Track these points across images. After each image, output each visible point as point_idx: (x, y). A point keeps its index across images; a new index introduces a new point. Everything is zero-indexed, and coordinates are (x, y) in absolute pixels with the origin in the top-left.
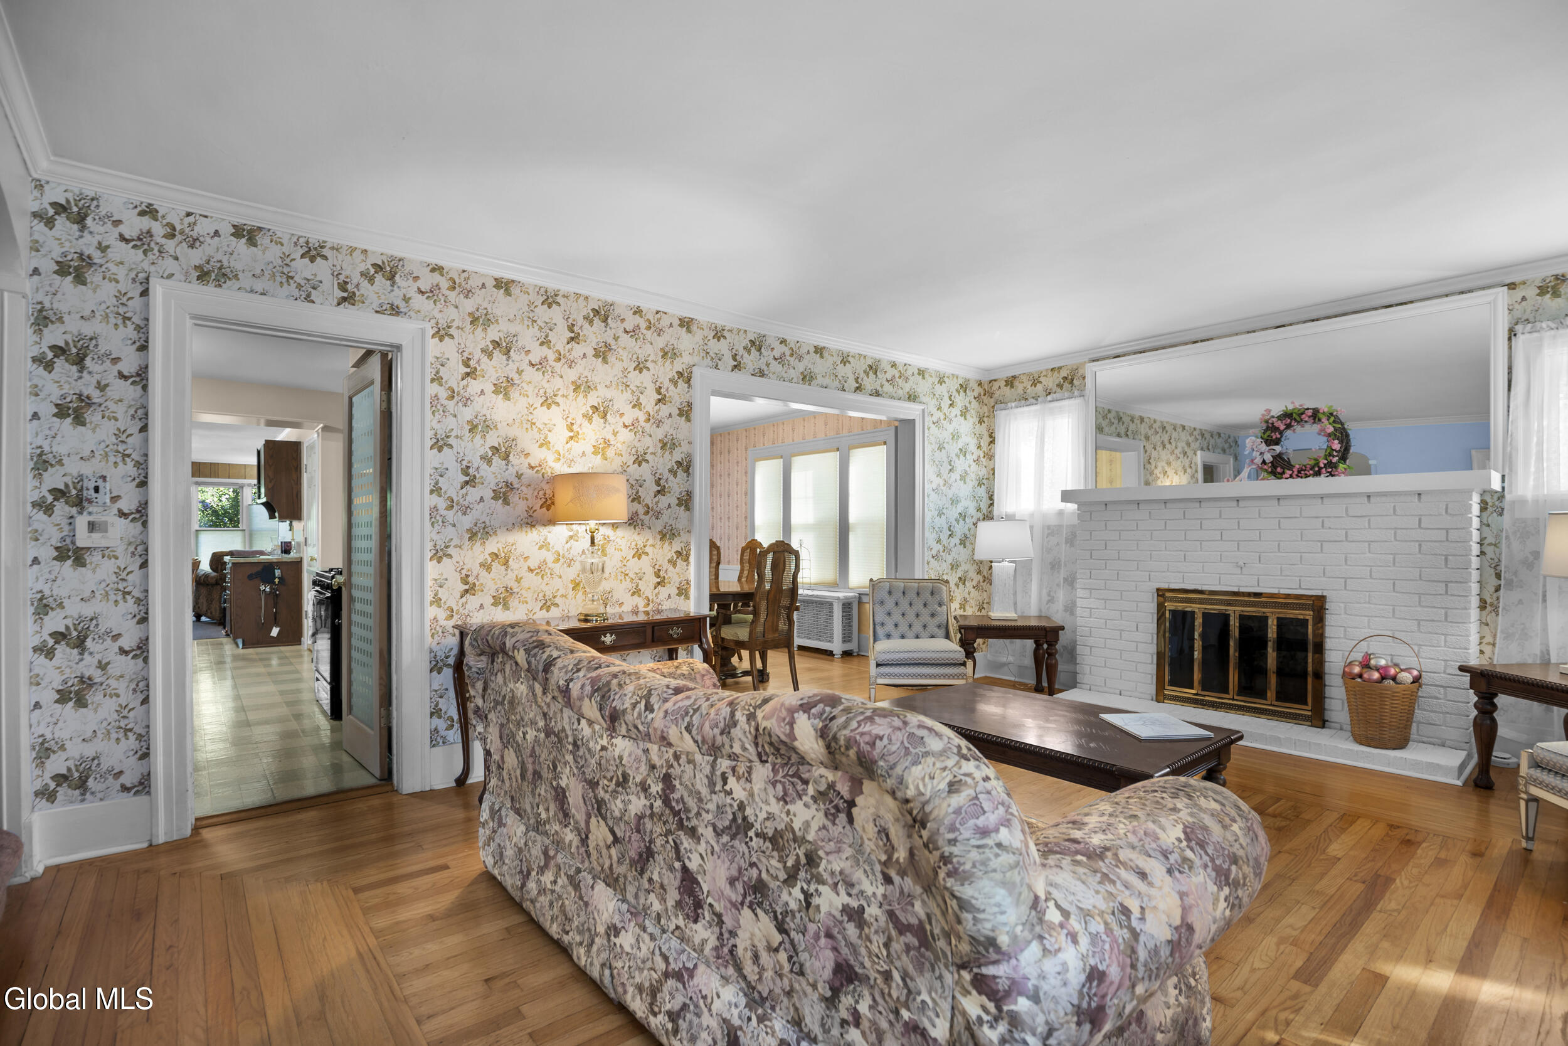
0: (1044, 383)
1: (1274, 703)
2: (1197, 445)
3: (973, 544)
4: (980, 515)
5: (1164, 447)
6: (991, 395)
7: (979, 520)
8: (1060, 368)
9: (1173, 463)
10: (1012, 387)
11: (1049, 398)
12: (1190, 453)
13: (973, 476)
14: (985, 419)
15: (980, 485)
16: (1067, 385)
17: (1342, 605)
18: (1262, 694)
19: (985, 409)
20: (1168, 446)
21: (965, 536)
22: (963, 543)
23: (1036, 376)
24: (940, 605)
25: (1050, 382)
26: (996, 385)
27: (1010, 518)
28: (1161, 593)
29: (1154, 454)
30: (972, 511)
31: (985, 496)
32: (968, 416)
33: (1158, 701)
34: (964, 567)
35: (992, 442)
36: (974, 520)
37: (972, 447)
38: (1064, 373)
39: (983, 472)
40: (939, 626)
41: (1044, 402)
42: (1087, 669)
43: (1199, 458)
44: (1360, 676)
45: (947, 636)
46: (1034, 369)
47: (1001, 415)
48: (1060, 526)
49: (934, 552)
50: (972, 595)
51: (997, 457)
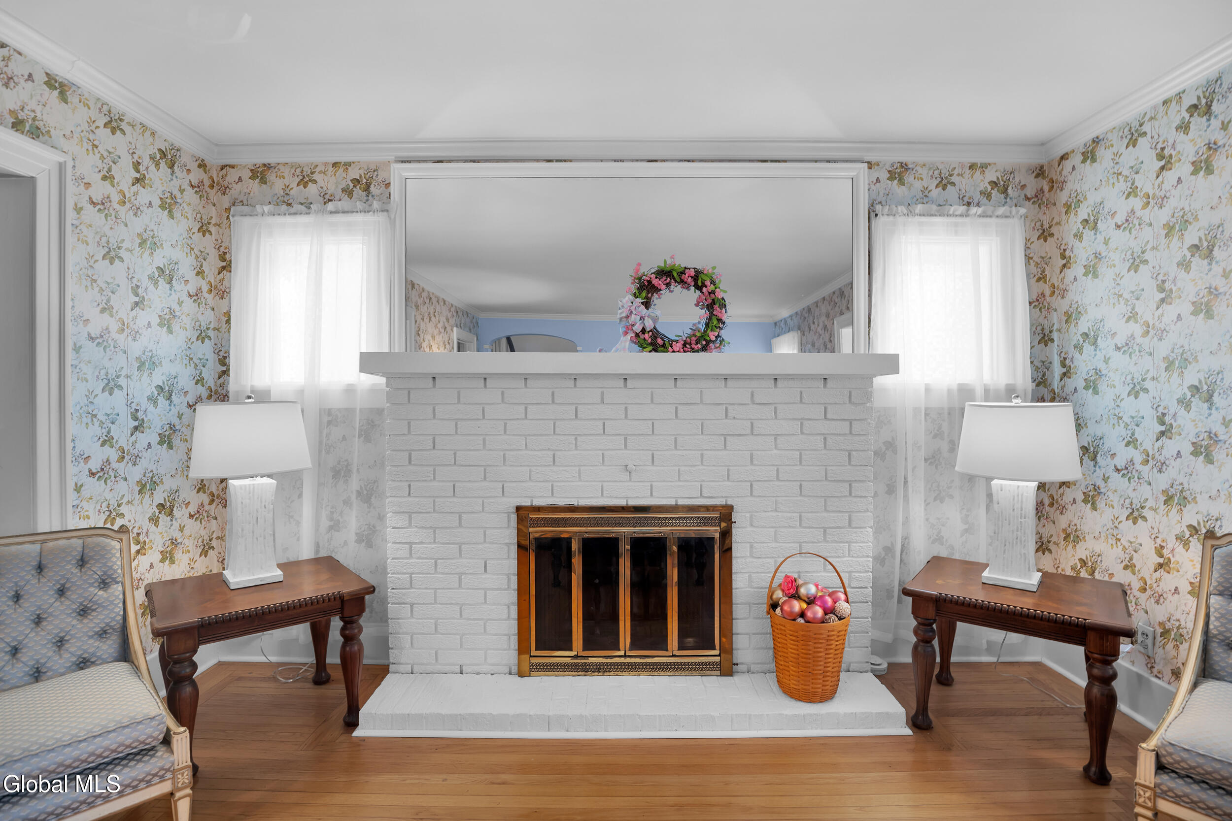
0: (321, 182)
1: (677, 653)
2: (452, 321)
3: (187, 441)
4: (203, 391)
5: (430, 320)
6: (224, 190)
7: (199, 400)
8: (348, 165)
9: (437, 337)
10: (263, 181)
11: (330, 206)
12: (448, 329)
13: (187, 321)
14: (213, 229)
15: (202, 337)
16: (358, 192)
17: (748, 515)
18: (660, 643)
19: (213, 212)
20: (433, 318)
21: (172, 427)
22: (166, 440)
23: (307, 170)
24: (104, 584)
25: (331, 182)
26: (232, 176)
27: (261, 397)
28: (523, 514)
29: (423, 326)
30: (185, 381)
31: (212, 358)
32: (177, 214)
33: (521, 675)
34: (169, 484)
35: (226, 266)
36: (191, 399)
37: (186, 267)
38: (354, 173)
39: (208, 317)
40: (102, 634)
41: (322, 212)
42: (406, 640)
43: (455, 334)
44: (802, 614)
45: (125, 654)
46: (305, 158)
47: (242, 225)
48: (350, 411)
49: (94, 465)
50: (187, 532)
51: (234, 294)
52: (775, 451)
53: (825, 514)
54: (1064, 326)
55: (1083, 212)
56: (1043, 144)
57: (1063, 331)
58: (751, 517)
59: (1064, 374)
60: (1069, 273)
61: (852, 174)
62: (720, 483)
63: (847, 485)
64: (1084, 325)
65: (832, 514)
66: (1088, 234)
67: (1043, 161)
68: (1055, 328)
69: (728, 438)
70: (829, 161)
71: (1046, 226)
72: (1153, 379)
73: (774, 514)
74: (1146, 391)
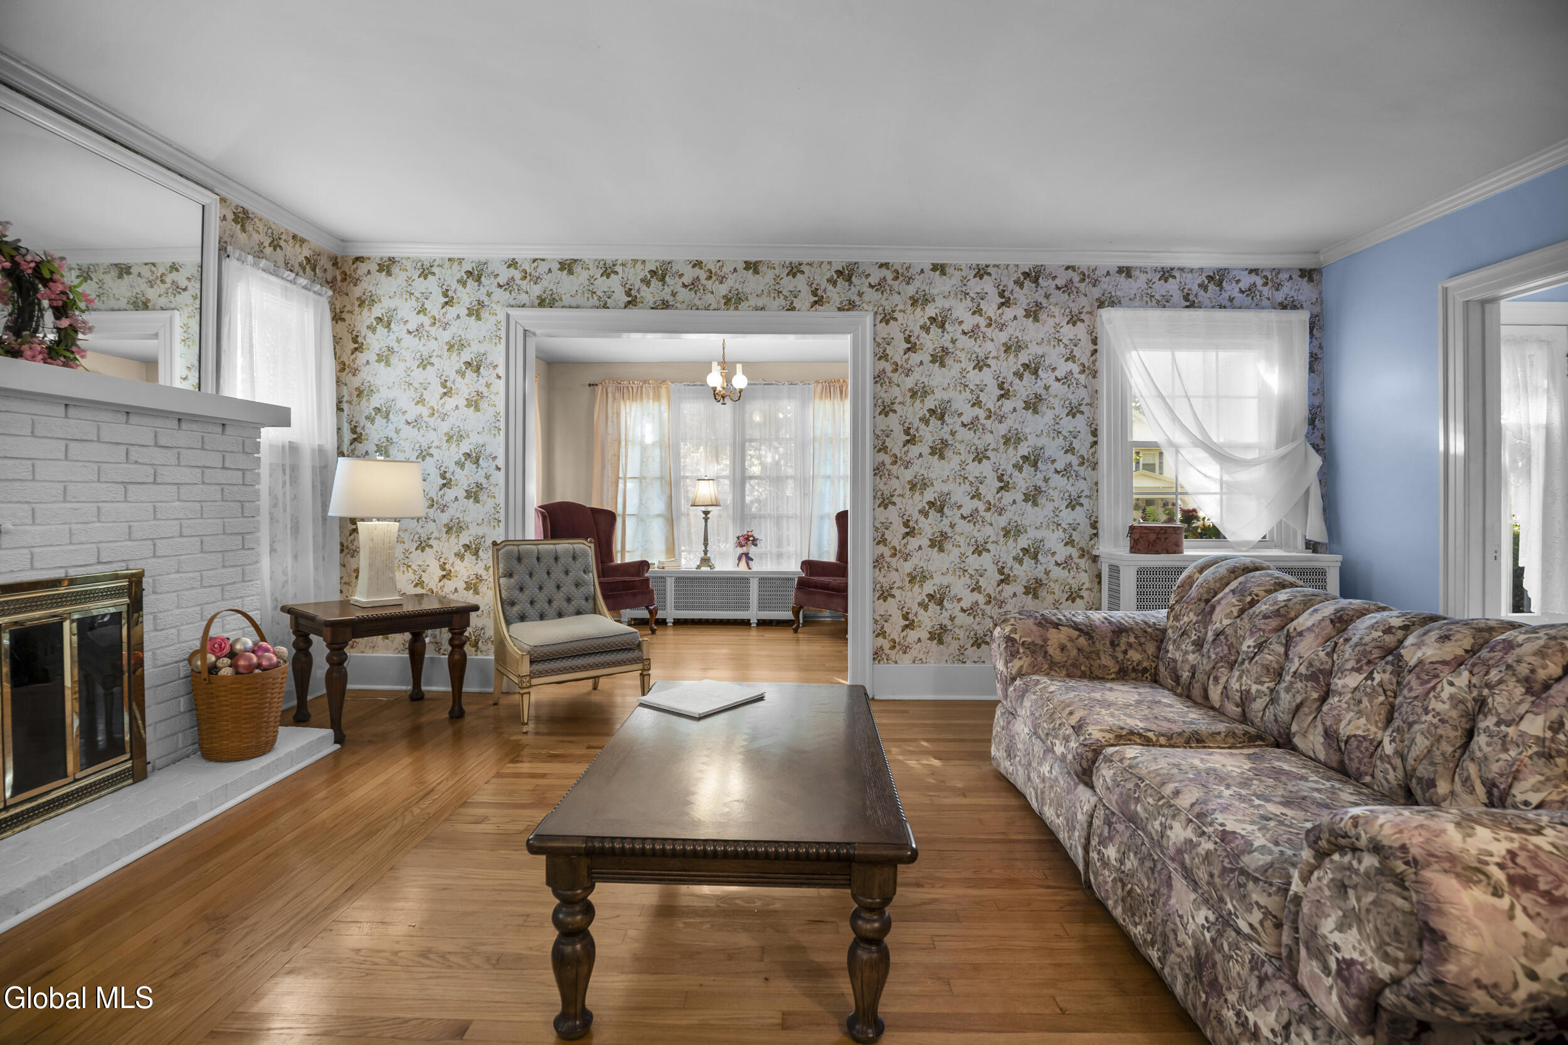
52: (177, 504)
53: (223, 571)
54: (355, 399)
55: (377, 311)
56: (343, 241)
57: (354, 403)
58: (154, 581)
59: (355, 440)
60: (361, 358)
61: (205, 201)
62: (119, 544)
63: (240, 537)
64: (376, 401)
65: (230, 570)
66: (381, 330)
67: (339, 254)
68: (345, 399)
69: (130, 487)
70: (181, 175)
71: (338, 311)
72: (437, 447)
73: (178, 575)
74: (431, 455)
